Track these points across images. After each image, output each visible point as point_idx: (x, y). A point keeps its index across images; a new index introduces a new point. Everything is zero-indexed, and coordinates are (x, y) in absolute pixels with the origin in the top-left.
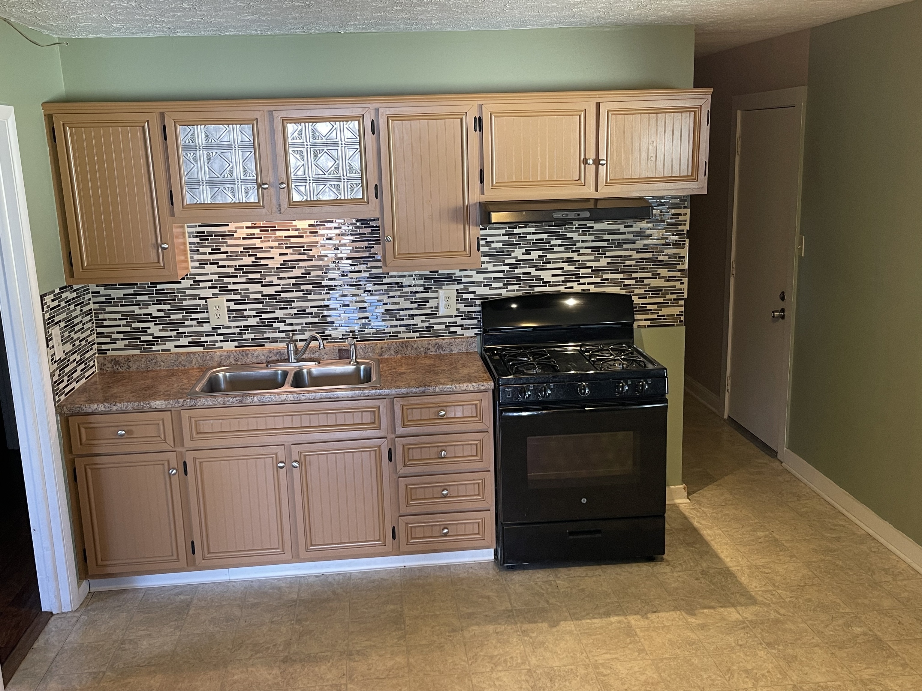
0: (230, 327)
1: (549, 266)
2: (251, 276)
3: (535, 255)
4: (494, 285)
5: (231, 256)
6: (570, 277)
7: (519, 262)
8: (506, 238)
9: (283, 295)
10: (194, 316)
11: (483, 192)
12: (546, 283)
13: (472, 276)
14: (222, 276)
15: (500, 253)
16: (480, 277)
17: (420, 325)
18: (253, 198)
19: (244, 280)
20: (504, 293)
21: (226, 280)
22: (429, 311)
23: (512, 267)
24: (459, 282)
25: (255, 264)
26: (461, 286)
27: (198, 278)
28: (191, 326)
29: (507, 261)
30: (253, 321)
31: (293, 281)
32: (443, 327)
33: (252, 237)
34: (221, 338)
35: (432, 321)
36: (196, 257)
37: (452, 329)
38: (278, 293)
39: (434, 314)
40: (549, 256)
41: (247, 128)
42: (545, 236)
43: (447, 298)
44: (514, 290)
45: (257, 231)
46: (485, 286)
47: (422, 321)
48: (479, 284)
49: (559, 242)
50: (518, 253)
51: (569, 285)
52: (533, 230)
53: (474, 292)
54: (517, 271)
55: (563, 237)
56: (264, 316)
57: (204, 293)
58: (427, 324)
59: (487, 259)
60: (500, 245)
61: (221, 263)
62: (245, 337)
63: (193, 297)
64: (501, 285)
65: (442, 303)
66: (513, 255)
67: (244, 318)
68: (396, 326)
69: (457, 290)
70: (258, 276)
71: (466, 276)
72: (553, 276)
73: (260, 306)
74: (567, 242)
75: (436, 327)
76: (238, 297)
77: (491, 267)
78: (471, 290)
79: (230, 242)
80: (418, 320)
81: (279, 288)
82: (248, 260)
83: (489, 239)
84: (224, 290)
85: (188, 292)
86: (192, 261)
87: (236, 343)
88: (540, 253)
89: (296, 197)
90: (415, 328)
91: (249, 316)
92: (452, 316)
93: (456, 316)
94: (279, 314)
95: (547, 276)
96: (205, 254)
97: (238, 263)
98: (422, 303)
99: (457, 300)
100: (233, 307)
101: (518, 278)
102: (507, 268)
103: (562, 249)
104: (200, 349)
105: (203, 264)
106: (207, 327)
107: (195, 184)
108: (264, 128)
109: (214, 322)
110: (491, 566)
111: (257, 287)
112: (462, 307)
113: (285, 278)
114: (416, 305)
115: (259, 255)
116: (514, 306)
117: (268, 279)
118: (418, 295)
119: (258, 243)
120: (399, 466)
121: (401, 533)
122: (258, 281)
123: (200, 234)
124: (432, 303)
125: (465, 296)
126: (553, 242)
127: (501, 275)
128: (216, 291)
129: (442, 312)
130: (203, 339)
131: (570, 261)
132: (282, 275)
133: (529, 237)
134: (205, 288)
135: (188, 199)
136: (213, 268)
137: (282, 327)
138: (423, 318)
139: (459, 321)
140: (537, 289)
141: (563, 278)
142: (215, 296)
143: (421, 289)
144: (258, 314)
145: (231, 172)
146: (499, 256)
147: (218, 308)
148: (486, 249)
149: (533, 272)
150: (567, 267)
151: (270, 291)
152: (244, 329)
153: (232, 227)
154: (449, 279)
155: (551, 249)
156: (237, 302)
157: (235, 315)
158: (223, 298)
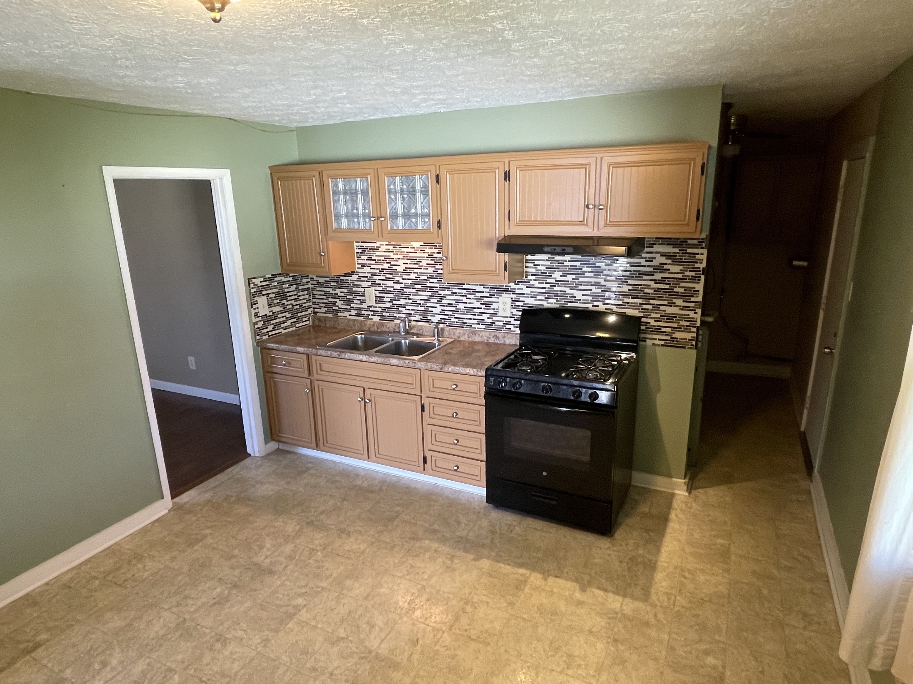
0: (376, 307)
1: (580, 287)
2: (388, 276)
3: (569, 278)
4: (538, 298)
5: (378, 263)
6: (597, 297)
7: (557, 282)
8: (548, 263)
9: (405, 290)
10: (358, 298)
12: (577, 301)
13: (522, 289)
14: (373, 275)
15: (544, 274)
16: (528, 291)
17: (487, 320)
18: (368, 226)
19: (384, 278)
21: (375, 277)
22: (492, 311)
23: (553, 285)
24: (514, 292)
25: (390, 269)
26: (515, 296)
27: (361, 275)
28: (356, 304)
29: (549, 281)
30: (388, 305)
31: (410, 282)
32: (501, 324)
34: (372, 313)
35: (494, 318)
36: (360, 262)
37: (508, 326)
38: (402, 288)
39: (495, 314)
40: (581, 279)
42: (578, 264)
43: (504, 304)
44: (554, 303)
45: (391, 247)
46: (531, 297)
47: (488, 318)
48: (528, 295)
49: (589, 269)
50: (557, 275)
51: (596, 303)
52: (569, 259)
53: (524, 301)
54: (556, 289)
55: (593, 265)
56: (394, 302)
57: (363, 284)
58: (490, 320)
59: (534, 277)
60: (544, 268)
61: (372, 266)
62: (384, 314)
63: (358, 286)
64: (543, 298)
65: (501, 306)
66: (553, 276)
67: (384, 302)
68: (471, 319)
69: (512, 298)
70: (391, 276)
71: (518, 289)
72: (583, 295)
73: (392, 296)
74: (596, 270)
75: (497, 323)
76: (381, 289)
77: (536, 284)
78: (521, 299)
79: (377, 254)
80: (485, 317)
81: (403, 285)
82: (386, 266)
83: (536, 263)
84: (374, 284)
85: (356, 283)
86: (358, 264)
87: (379, 318)
88: (574, 276)
90: (483, 322)
91: (387, 302)
92: (507, 317)
93: (510, 317)
94: (403, 302)
95: (578, 294)
96: (364, 260)
97: (381, 267)
98: (488, 305)
99: (512, 306)
100: (378, 295)
101: (557, 295)
102: (548, 286)
103: (592, 275)
104: (361, 318)
105: (363, 266)
106: (364, 306)
107: (339, 216)
109: (368, 303)
111: (391, 283)
112: (514, 312)
113: (405, 279)
114: (483, 306)
115: (393, 263)
117: (397, 279)
118: (486, 299)
119: (391, 255)
122: (391, 280)
123: (361, 248)
124: (494, 306)
125: (517, 303)
126: (584, 269)
127: (543, 290)
128: (370, 283)
129: (501, 313)
130: (363, 312)
131: (597, 284)
132: (404, 277)
133: (566, 263)
134: (364, 281)
135: (335, 226)
136: (368, 269)
137: (403, 310)
138: (488, 316)
139: (510, 321)
140: (570, 304)
141: (591, 298)
142: (369, 287)
143: (488, 295)
144: (391, 301)
146: (542, 276)
147: (370, 294)
148: (534, 270)
149: (568, 290)
150: (595, 290)
151: (398, 286)
152: (384, 309)
153: (378, 244)
154: (506, 290)
155: (583, 274)
156: (380, 292)
157: (380, 300)
158: (373, 288)
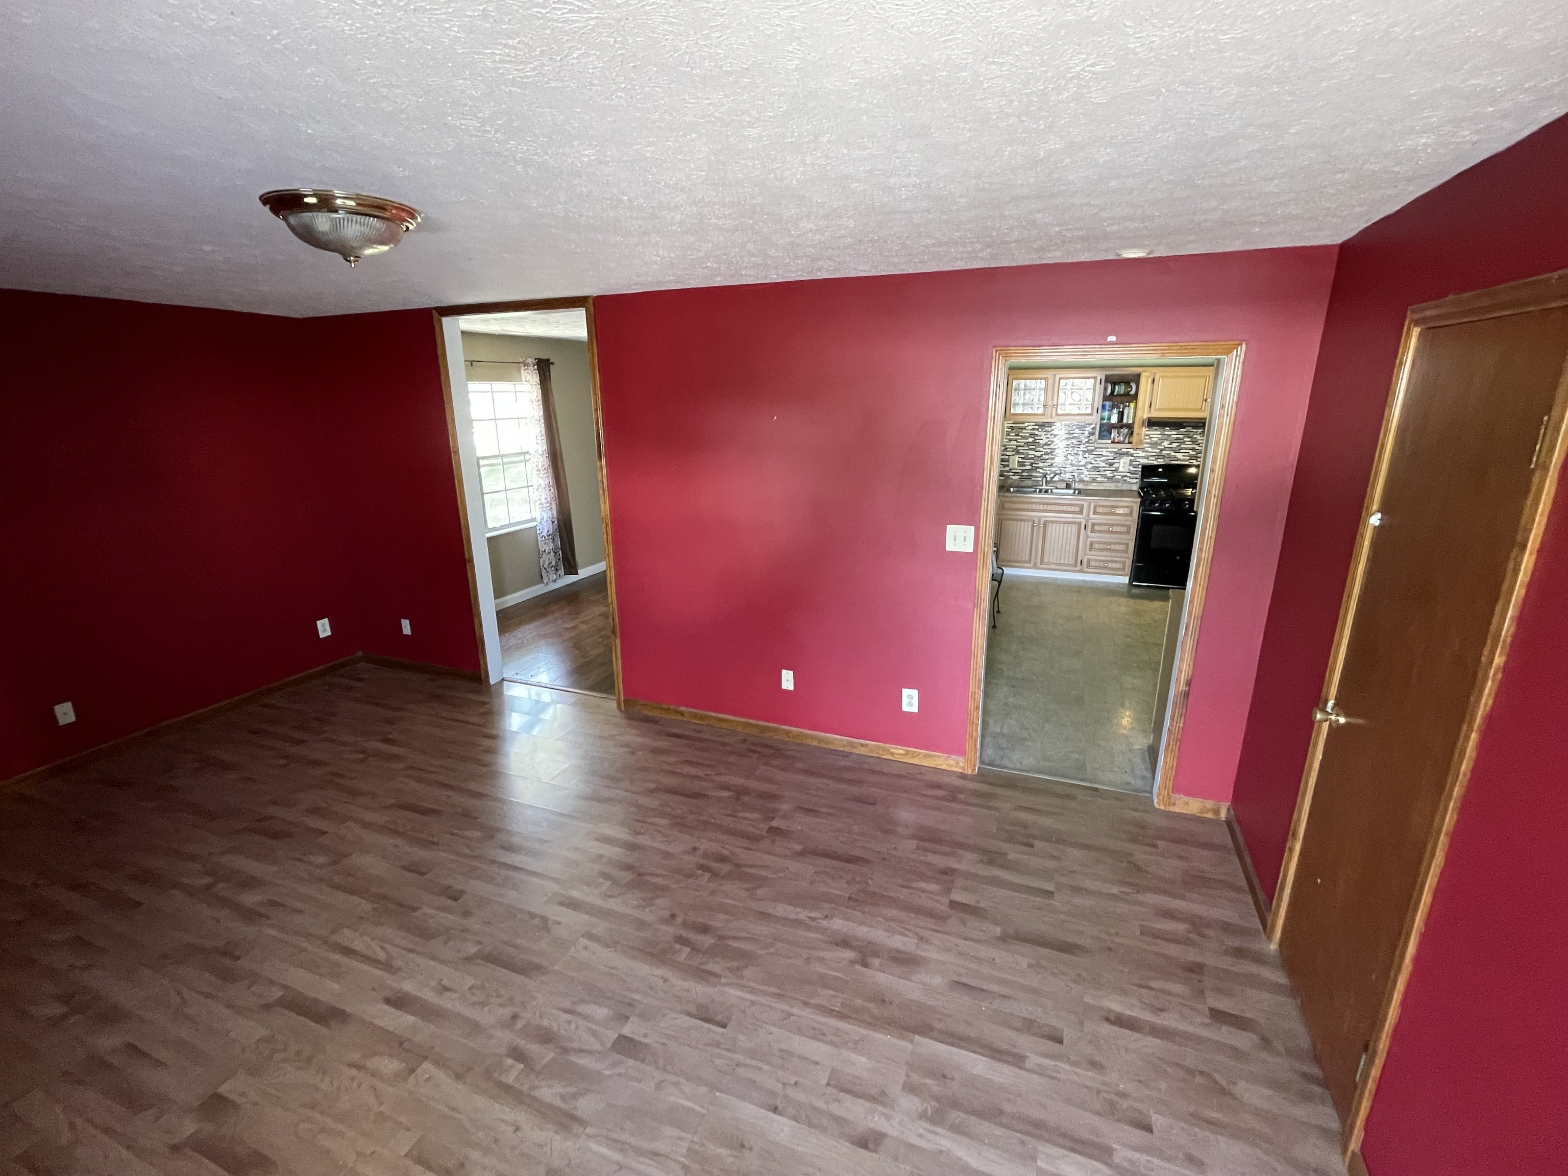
0: (1018, 469)
1: (1181, 451)
2: (1030, 447)
3: (1174, 445)
4: (1150, 458)
5: (1023, 438)
6: (1192, 457)
7: (1165, 449)
8: (1160, 436)
9: (1044, 456)
10: (1004, 463)
11: (1150, 412)
12: (1178, 460)
13: (1139, 454)
14: (1018, 446)
15: (1156, 443)
16: (1143, 454)
17: (1109, 475)
18: (1040, 411)
19: (1027, 448)
20: (1155, 463)
21: (1019, 448)
22: (1114, 469)
23: (1162, 450)
24: (1132, 455)
25: (1033, 442)
26: (1133, 458)
27: (1008, 447)
28: (1002, 468)
29: (1159, 448)
30: (1029, 467)
31: (1050, 450)
32: (1120, 477)
33: (1033, 429)
34: (1014, 474)
35: (1115, 474)
36: (1008, 437)
37: (1125, 479)
38: (1042, 455)
39: (1116, 470)
40: (1182, 446)
41: (1043, 381)
42: (1181, 436)
43: (1124, 463)
44: (1161, 462)
45: (1037, 427)
46: (1145, 458)
48: (1142, 457)
49: (1189, 439)
50: (1166, 444)
51: (1191, 461)
52: (1175, 433)
53: (1139, 462)
54: (1164, 452)
55: (1192, 437)
56: (1034, 465)
57: (1008, 453)
58: (1112, 475)
59: (1148, 445)
60: (1157, 439)
61: (1018, 440)
62: (1023, 474)
64: (1154, 459)
65: (1122, 465)
66: (1163, 444)
67: (1025, 466)
68: (1096, 475)
69: (1130, 460)
70: (1034, 447)
71: (1135, 453)
73: (1033, 461)
74: (1193, 440)
75: (1116, 477)
76: (1024, 456)
77: (1150, 450)
78: (1137, 460)
79: (1024, 431)
81: (1043, 453)
82: (1031, 440)
83: (1151, 436)
84: (1018, 453)
85: (1003, 453)
86: (1006, 439)
87: (1019, 477)
88: (1178, 444)
89: (1059, 412)
90: (1105, 476)
91: (1027, 465)
92: (1126, 472)
93: (1128, 472)
94: (1041, 465)
95: (1179, 456)
96: (1013, 436)
97: (1025, 441)
98: (1111, 465)
99: (1130, 465)
100: (1020, 460)
101: (1164, 456)
102: (1159, 451)
103: (1190, 443)
104: (1004, 478)
105: (1011, 440)
106: (1007, 469)
107: (1016, 404)
108: (1051, 381)
109: (1011, 466)
110: (1126, 587)
111: (1033, 452)
112: (1132, 468)
113: (1046, 449)
114: (1108, 466)
115: (1036, 438)
116: (1160, 470)
117: (1038, 448)
118: (1110, 461)
119: (1037, 432)
120: (1089, 532)
121: (1085, 562)
122: (1034, 450)
123: (1012, 428)
124: (1116, 465)
125: (1134, 463)
126: (1185, 440)
127: (1155, 454)
128: (1014, 453)
129: (1121, 469)
130: (1006, 474)
131: (1193, 449)
132: (1045, 447)
133: (1172, 436)
134: (1009, 451)
135: (1012, 411)
136: (1015, 443)
137: (1041, 471)
138: (1111, 472)
139: (1129, 475)
140: (1173, 462)
142: (1013, 455)
143: (1112, 458)
144: (1031, 465)
145: (1033, 401)
146: (1154, 445)
147: (1014, 460)
148: (1149, 441)
149: (1173, 453)
150: (1191, 452)
151: (1039, 454)
152: (1023, 471)
153: (1026, 424)
154: (1127, 454)
155: (1184, 443)
156: (1022, 458)
157: (1021, 464)
158: (1017, 456)
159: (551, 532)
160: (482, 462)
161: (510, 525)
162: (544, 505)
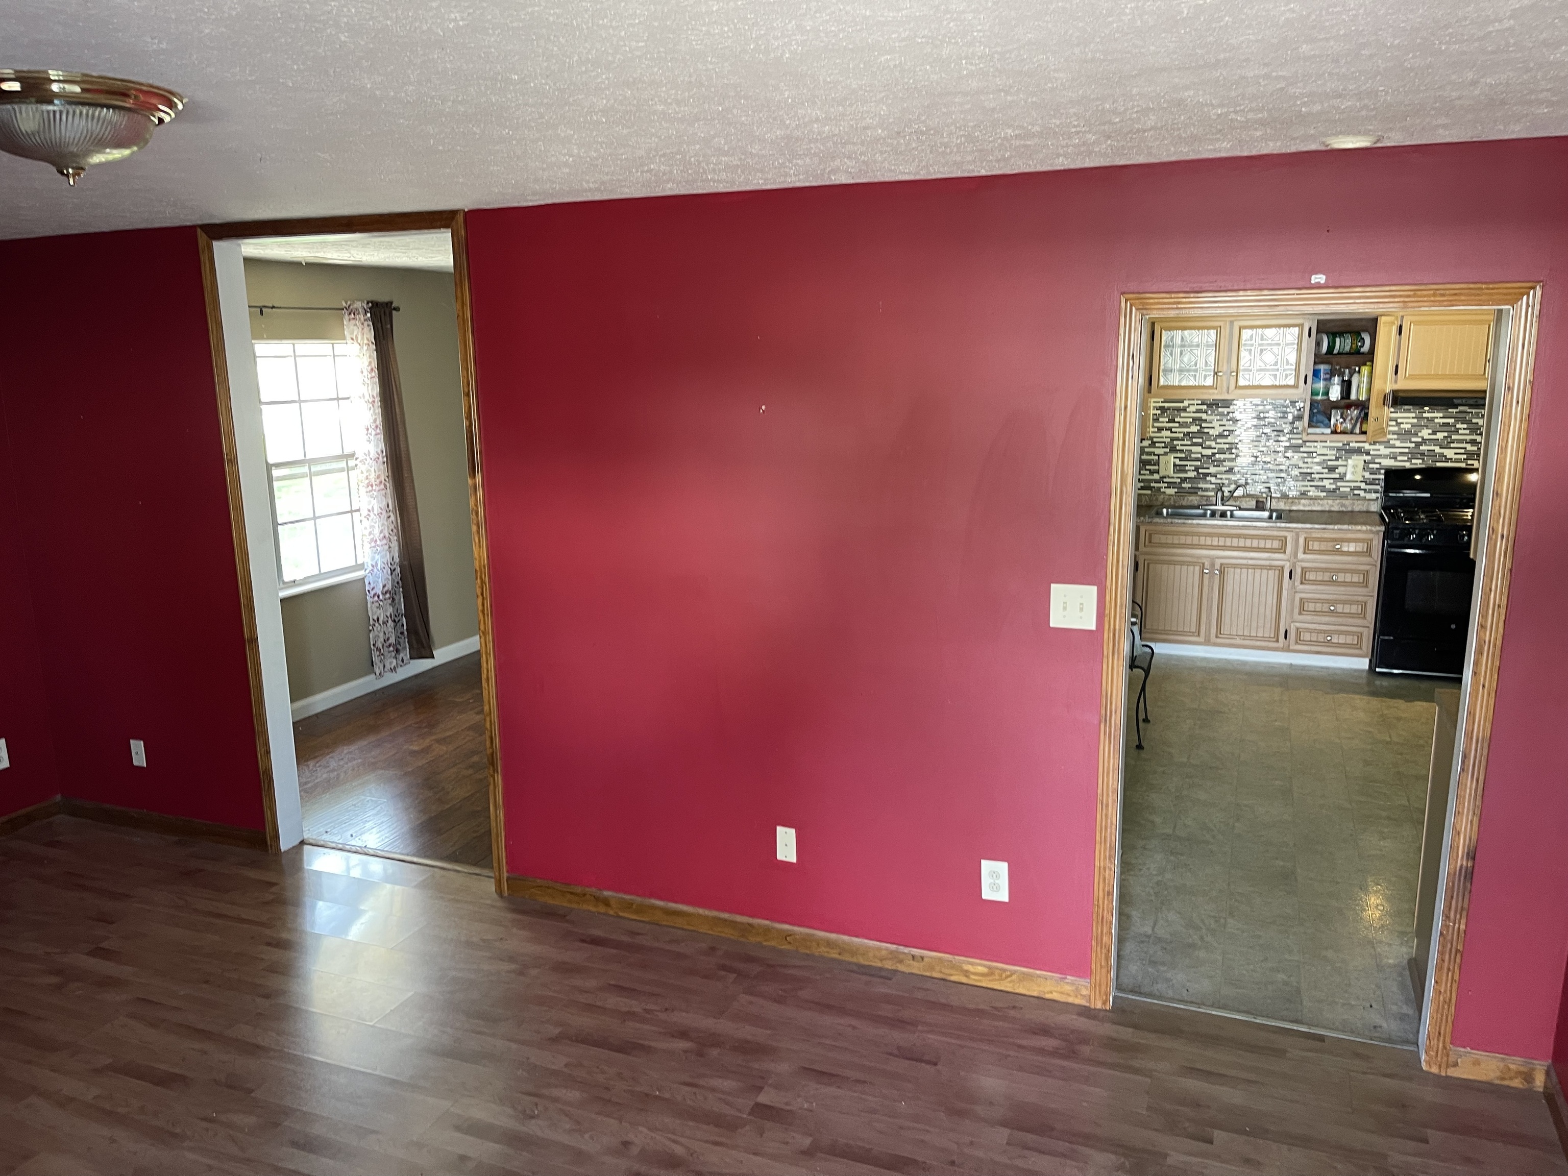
0: (1173, 478)
1: (1452, 445)
2: (1194, 440)
3: (1440, 436)
4: (1399, 458)
5: (1182, 425)
6: (1471, 455)
7: (1424, 441)
8: (1415, 420)
9: (1217, 456)
10: (1148, 467)
11: (1396, 382)
12: (1447, 460)
13: (1379, 450)
14: (1172, 439)
15: (1408, 432)
16: (1387, 451)
17: (1328, 486)
18: (1209, 382)
19: (1189, 443)
20: (1407, 465)
21: (1175, 442)
22: (1337, 476)
23: (1418, 444)
24: (1368, 453)
25: (1199, 432)
26: (1369, 458)
27: (1155, 440)
28: (1144, 475)
29: (1413, 440)
30: (1192, 474)
31: (1227, 446)
32: (1348, 489)
33: (1198, 411)
34: (1166, 485)
35: (1339, 484)
36: (1156, 425)
37: (1356, 492)
38: (1214, 454)
39: (1342, 478)
40: (1454, 437)
41: (1213, 333)
42: (1451, 421)
43: (1355, 466)
44: (1418, 463)
45: (1205, 407)
46: (1390, 458)
47: (1330, 484)
48: (1386, 456)
49: (1465, 426)
50: (1425, 433)
51: (1470, 462)
52: (1441, 415)
53: (1380, 463)
54: (1421, 448)
55: (1469, 422)
56: (1200, 471)
57: (1157, 451)
58: (1334, 486)
59: (1395, 437)
60: (1409, 426)
61: (1173, 430)
62: (1183, 485)
63: (1149, 454)
64: (1406, 458)
65: (1350, 469)
66: (1420, 434)
67: (1186, 471)
68: (1307, 486)
69: (1365, 461)
70: (1200, 440)
71: (1373, 450)
72: (1455, 454)
73: (1199, 463)
74: (1472, 426)
75: (1342, 489)
76: (1183, 455)
77: (1398, 444)
78: (1377, 461)
79: (1183, 415)
80: (1326, 483)
81: (1216, 451)
82: (1194, 429)
83: (1399, 421)
84: (1173, 449)
85: (1146, 450)
86: (1153, 427)
87: (1176, 490)
88: (1446, 434)
89: (1242, 383)
90: (1323, 489)
91: (1190, 470)
92: (1357, 481)
93: (1361, 482)
94: (1213, 470)
95: (1449, 453)
96: (1163, 422)
97: (1186, 430)
98: (1332, 469)
99: (1364, 469)
100: (1178, 462)
101: (1423, 454)
102: (1413, 445)
103: (1468, 432)
104: (1149, 492)
105: (1160, 429)
106: (1156, 476)
107: (1168, 371)
108: (1225, 332)
109: (1162, 474)
110: (1365, 674)
111: (1199, 449)
112: (1367, 475)
113: (1221, 443)
114: (1326, 470)
115: (1203, 425)
116: (1418, 477)
117: (1208, 443)
118: (1329, 463)
119: (1204, 416)
120: (1297, 583)
121: (1292, 635)
122: (1200, 445)
123: (1162, 409)
124: (1341, 470)
125: (1371, 466)
126: (1458, 426)
127: (1407, 450)
128: (1167, 450)
129: (1349, 477)
130: (1152, 485)
131: (1472, 442)
132: (1218, 441)
133: (1436, 421)
134: (1159, 447)
135: (1162, 383)
136: (1168, 433)
137: (1213, 480)
138: (1332, 481)
139: (1363, 486)
140: (1439, 464)
141: (1465, 456)
142: (1166, 454)
143: (1334, 458)
144: (1197, 469)
145: (1196, 364)
146: (1405, 435)
147: (1167, 463)
148: (1396, 429)
149: (1437, 449)
150: (1469, 447)
151: (1209, 452)
152: (1184, 480)
153: (1186, 403)
154: (1359, 451)
155: (1457, 431)
156: (1181, 459)
157: (1179, 469)
158: (1173, 455)
159: (389, 587)
160: (276, 473)
161: (321, 576)
162: (378, 543)
